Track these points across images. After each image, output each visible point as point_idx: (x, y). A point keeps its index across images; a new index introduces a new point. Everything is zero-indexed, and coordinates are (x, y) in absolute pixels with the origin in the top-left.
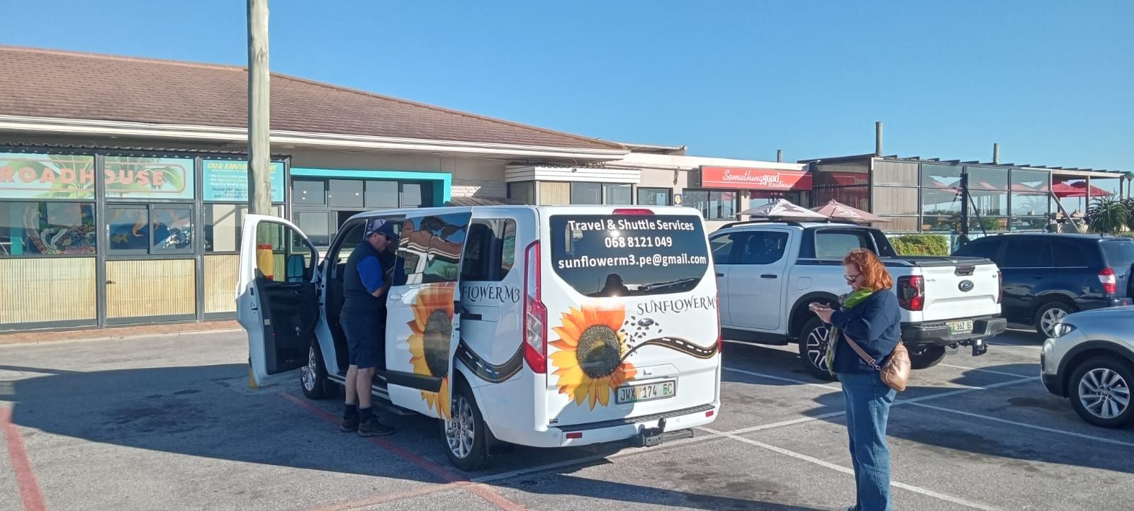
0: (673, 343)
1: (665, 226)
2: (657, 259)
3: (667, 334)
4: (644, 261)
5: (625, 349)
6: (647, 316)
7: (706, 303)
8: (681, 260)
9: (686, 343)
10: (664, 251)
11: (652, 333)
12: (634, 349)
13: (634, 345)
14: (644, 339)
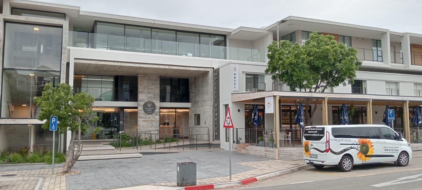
0: (316, 149)
1: (317, 129)
2: (314, 135)
3: (315, 147)
4: (312, 135)
5: (310, 149)
6: (312, 144)
7: (322, 143)
8: (318, 135)
9: (318, 149)
10: (316, 133)
11: (313, 147)
12: (311, 149)
13: (311, 148)
14: (312, 148)
